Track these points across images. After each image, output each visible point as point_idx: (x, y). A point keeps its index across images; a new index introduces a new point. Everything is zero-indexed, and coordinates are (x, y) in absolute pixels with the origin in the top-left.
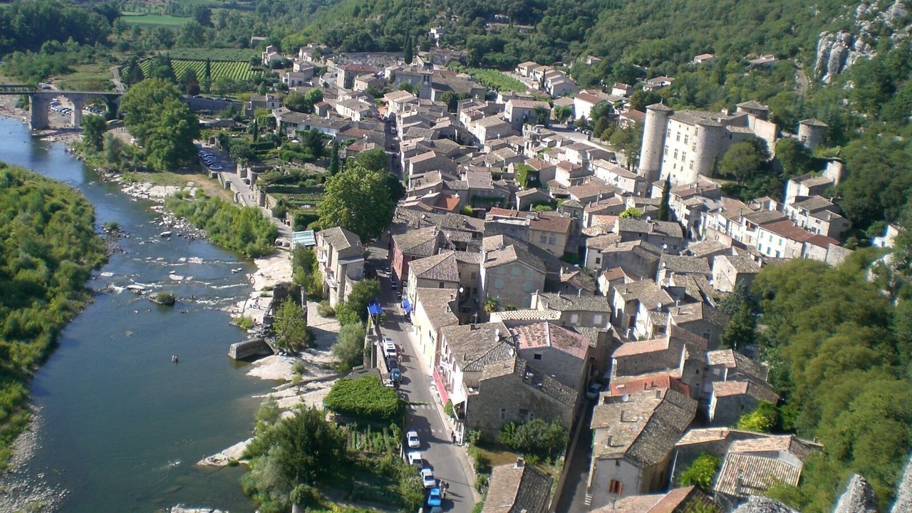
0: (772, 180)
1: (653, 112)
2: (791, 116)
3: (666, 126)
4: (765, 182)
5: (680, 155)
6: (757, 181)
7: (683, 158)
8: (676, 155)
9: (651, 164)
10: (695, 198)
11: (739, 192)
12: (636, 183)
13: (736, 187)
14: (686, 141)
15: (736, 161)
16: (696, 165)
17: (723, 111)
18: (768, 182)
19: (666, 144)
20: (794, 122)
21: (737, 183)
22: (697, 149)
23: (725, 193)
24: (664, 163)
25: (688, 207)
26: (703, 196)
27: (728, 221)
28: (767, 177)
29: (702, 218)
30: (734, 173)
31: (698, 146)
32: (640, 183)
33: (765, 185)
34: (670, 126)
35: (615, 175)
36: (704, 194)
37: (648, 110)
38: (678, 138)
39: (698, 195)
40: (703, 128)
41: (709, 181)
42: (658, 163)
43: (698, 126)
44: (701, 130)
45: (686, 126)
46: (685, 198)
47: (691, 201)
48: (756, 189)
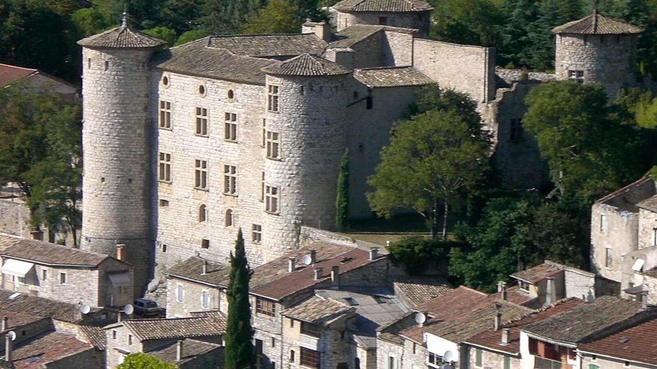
0: (540, 213)
1: (105, 57)
2: (501, 20)
3: (152, 94)
4: (521, 219)
5: (216, 178)
6: (496, 219)
7: (230, 186)
8: (201, 181)
9: (121, 217)
10: (319, 296)
11: (445, 259)
12: (104, 280)
13: (428, 247)
14: (231, 133)
15: (421, 171)
16: (287, 201)
17: (306, 30)
18: (528, 219)
19: (161, 149)
20: (515, 35)
21: (427, 237)
22: (283, 150)
23: (400, 271)
24: (161, 210)
25: (308, 328)
26: (341, 288)
27: (465, 351)
28: (522, 205)
29: (362, 354)
30: (420, 206)
31: (286, 141)
32: (115, 279)
33: (522, 230)
34: (164, 93)
35: (26, 267)
36: (341, 285)
37: (87, 53)
38: (202, 128)
39: (326, 285)
40: (294, 86)
41: (344, 243)
42: (141, 212)
43: (277, 81)
44: (288, 92)
45: (222, 87)
46: (291, 301)
47: (311, 309)
48: (495, 247)
